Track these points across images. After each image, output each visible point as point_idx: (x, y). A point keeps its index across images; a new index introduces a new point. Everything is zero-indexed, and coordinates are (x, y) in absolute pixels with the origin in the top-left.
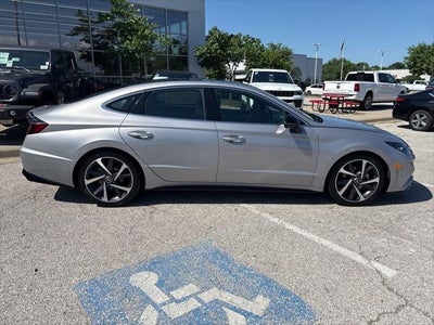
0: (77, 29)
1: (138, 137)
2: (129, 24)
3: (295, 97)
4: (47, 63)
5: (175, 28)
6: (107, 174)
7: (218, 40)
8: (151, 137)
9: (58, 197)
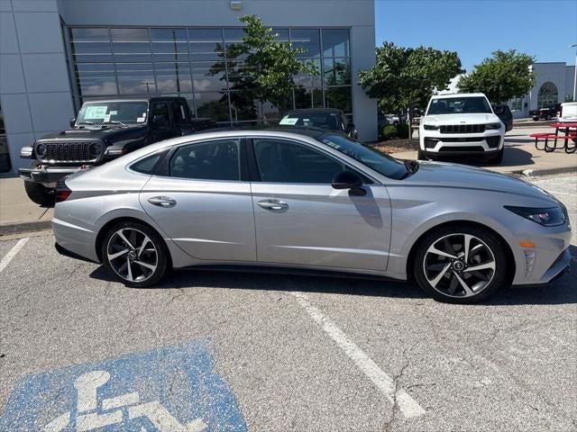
0: (216, 66)
1: (159, 204)
2: (267, 54)
3: (487, 133)
4: (144, 115)
5: (340, 50)
6: (130, 249)
7: (388, 60)
8: (173, 203)
9: (95, 275)
